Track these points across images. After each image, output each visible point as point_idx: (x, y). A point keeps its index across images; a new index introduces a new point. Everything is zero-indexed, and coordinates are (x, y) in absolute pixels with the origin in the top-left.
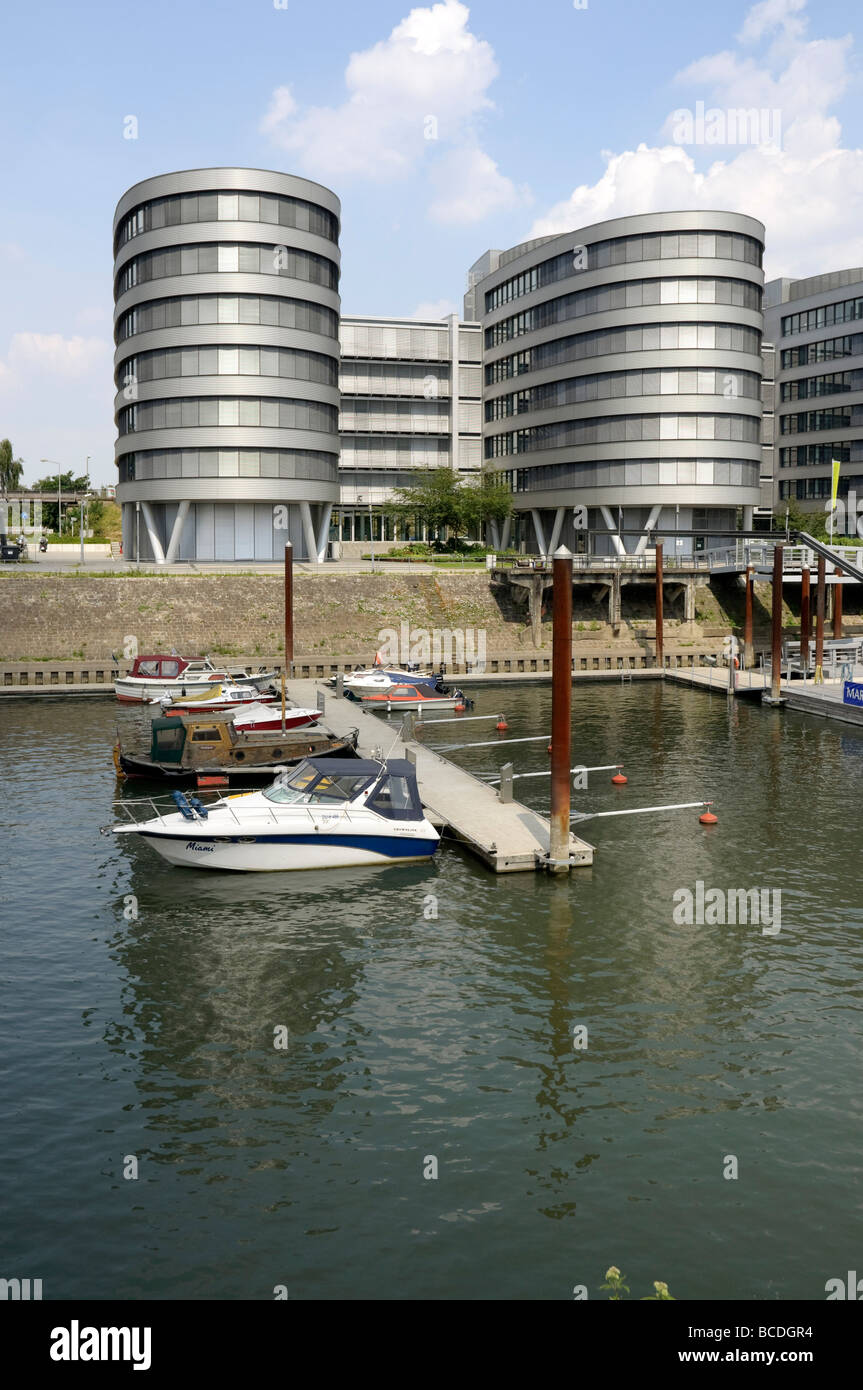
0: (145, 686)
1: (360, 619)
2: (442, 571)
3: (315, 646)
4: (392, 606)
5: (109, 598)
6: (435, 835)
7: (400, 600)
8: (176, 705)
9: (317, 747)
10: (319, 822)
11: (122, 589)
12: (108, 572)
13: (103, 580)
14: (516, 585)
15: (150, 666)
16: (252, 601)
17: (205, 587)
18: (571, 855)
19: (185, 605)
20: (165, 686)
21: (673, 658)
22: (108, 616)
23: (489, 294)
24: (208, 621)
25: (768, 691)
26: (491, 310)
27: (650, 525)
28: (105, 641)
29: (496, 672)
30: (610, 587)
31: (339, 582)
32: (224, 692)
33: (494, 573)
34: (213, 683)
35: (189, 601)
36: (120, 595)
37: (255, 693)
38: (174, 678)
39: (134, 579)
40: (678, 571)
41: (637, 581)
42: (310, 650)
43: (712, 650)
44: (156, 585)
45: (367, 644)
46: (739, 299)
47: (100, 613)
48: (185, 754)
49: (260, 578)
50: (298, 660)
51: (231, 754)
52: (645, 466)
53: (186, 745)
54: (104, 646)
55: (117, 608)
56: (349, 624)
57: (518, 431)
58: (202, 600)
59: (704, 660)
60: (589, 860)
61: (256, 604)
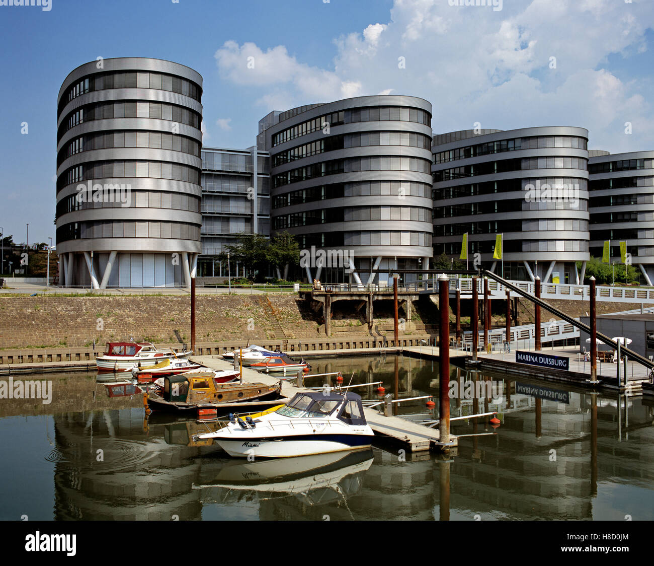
0: (116, 361)
1: (228, 320)
2: (270, 293)
3: (204, 336)
4: (245, 313)
5: (78, 309)
6: (372, 434)
7: (249, 310)
8: (143, 371)
9: (262, 391)
10: (315, 427)
11: (85, 304)
12: (74, 294)
13: (72, 298)
14: (316, 301)
15: (116, 349)
16: (164, 311)
17: (134, 302)
18: (450, 440)
19: (124, 313)
20: (128, 361)
22: (79, 320)
23: (274, 136)
24: (139, 323)
25: (470, 358)
26: (275, 145)
27: (376, 268)
28: (79, 335)
29: (308, 350)
30: (366, 302)
31: (213, 299)
32: (171, 363)
33: (301, 293)
34: (157, 359)
35: (127, 311)
36: (84, 308)
37: (188, 363)
38: (133, 356)
39: (92, 298)
40: (402, 293)
41: (380, 298)
42: (202, 339)
43: (422, 336)
44: (105, 301)
45: (234, 335)
46: (421, 144)
47: (73, 318)
48: (189, 395)
49: (167, 297)
51: (215, 396)
52: (372, 235)
53: (189, 391)
54: (78, 339)
55: (84, 315)
56: (222, 323)
58: (134, 310)
60: (456, 443)
61: (166, 312)
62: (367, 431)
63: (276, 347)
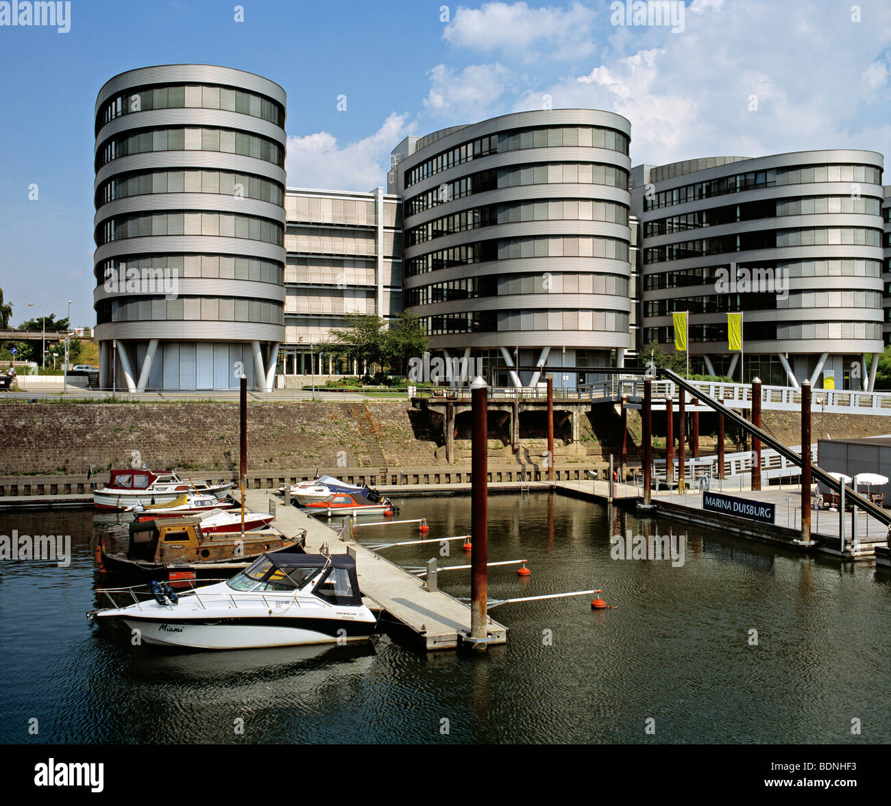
0: (120, 496)
1: (303, 439)
2: (371, 399)
3: (266, 462)
4: (331, 428)
5: (89, 422)
6: (372, 619)
7: (337, 423)
8: (147, 511)
9: (271, 546)
10: (272, 607)
11: (100, 414)
12: (88, 399)
13: (84, 406)
14: (433, 411)
15: (123, 479)
16: (212, 424)
17: (171, 412)
18: (489, 634)
19: (154, 427)
20: (137, 496)
21: (562, 473)
22: (88, 437)
23: (408, 173)
24: (174, 441)
25: (641, 500)
26: (409, 185)
27: (541, 363)
28: (85, 458)
29: (418, 483)
30: (509, 414)
31: (285, 408)
32: (189, 500)
33: (414, 401)
34: (178, 494)
35: (158, 424)
36: (98, 419)
37: (216, 501)
38: (145, 489)
39: (111, 405)
40: (565, 401)
41: (531, 408)
42: (261, 465)
43: (594, 466)
44: (129, 411)
45: (309, 460)
46: (611, 180)
47: (81, 434)
48: (158, 551)
49: (219, 404)
50: (250, 474)
51: (198, 552)
52: (537, 315)
53: (159, 544)
54: (84, 463)
55: (97, 430)
56: (293, 443)
57: (432, 285)
58: (169, 423)
59: (588, 475)
60: (503, 639)
61: (215, 427)
62: (361, 615)
63: (369, 478)
